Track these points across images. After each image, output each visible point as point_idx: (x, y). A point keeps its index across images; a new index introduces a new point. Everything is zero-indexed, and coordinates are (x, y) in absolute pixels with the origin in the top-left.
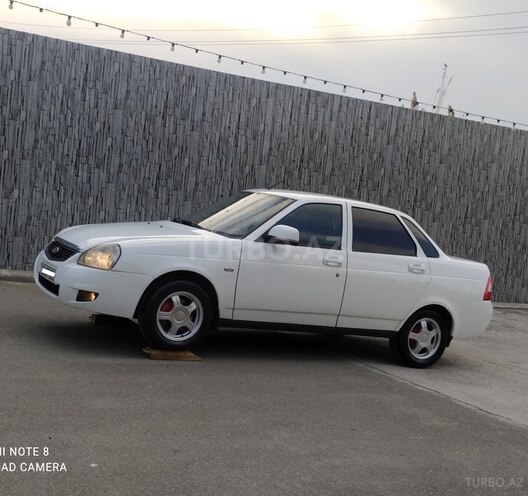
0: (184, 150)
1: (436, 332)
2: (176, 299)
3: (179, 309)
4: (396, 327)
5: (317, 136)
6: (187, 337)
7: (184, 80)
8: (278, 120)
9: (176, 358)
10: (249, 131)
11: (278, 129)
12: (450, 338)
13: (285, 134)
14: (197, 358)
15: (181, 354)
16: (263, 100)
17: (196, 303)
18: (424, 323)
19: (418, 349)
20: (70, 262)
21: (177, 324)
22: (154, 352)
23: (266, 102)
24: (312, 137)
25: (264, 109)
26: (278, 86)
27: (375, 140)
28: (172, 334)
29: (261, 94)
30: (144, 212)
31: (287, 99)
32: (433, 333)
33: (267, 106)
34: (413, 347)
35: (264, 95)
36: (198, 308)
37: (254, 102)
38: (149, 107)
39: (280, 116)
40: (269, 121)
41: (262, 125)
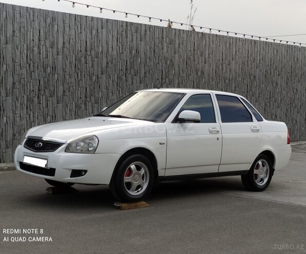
0: (54, 68)
1: (267, 167)
2: (133, 167)
3: (135, 174)
4: (247, 167)
5: (134, 52)
6: (141, 191)
7: (49, 21)
8: (110, 44)
9: (136, 207)
10: (93, 52)
11: (110, 50)
12: (274, 170)
13: (115, 53)
14: (148, 205)
15: (139, 203)
16: (99, 31)
17: (144, 169)
18: (260, 163)
19: (259, 179)
20: (60, 151)
21: (136, 184)
22: (124, 205)
23: (102, 32)
24: (131, 53)
25: (100, 36)
26: (107, 20)
27: (167, 52)
28: (133, 191)
29: (97, 26)
30: (32, 114)
31: (114, 28)
32: (265, 168)
33: (102, 34)
34: (256, 178)
35: (100, 27)
36: (145, 172)
37: (94, 32)
38: (29, 41)
39: (111, 41)
40: (105, 45)
41: (101, 48)
